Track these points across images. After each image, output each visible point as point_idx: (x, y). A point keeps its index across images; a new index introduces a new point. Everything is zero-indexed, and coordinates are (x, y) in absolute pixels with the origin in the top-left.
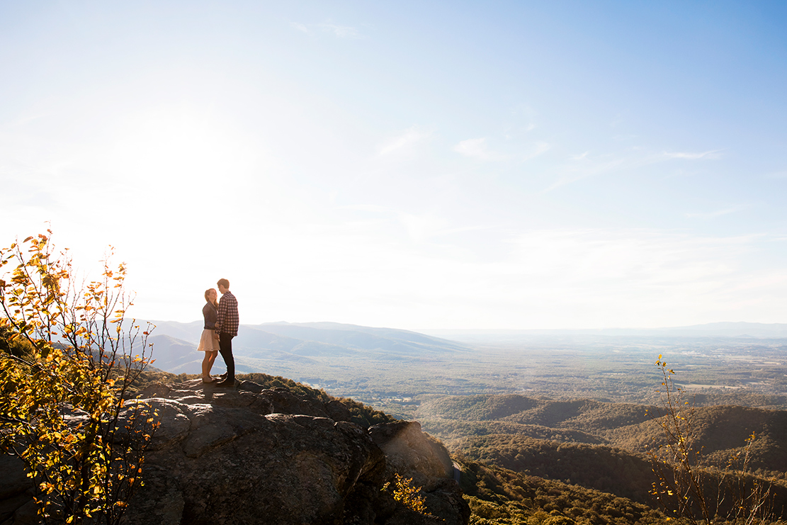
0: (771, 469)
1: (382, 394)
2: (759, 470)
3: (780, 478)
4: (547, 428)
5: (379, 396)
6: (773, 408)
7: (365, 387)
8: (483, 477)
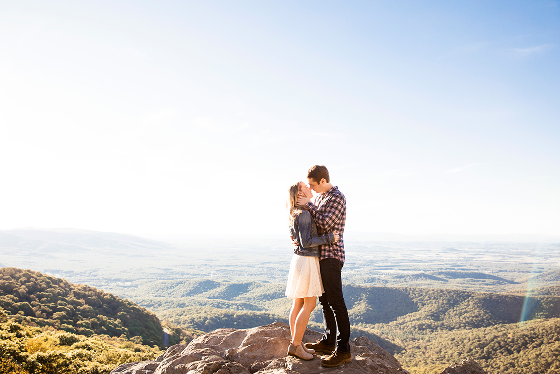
0: (367, 323)
1: (109, 280)
2: (360, 324)
3: (372, 328)
4: (227, 301)
5: (106, 282)
6: (368, 285)
7: (96, 276)
8: (185, 338)
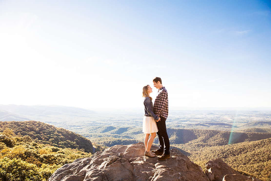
0: (176, 144)
1: (71, 126)
2: (173, 144)
3: (178, 146)
4: (119, 135)
6: (177, 128)
7: (65, 124)
8: (102, 150)
